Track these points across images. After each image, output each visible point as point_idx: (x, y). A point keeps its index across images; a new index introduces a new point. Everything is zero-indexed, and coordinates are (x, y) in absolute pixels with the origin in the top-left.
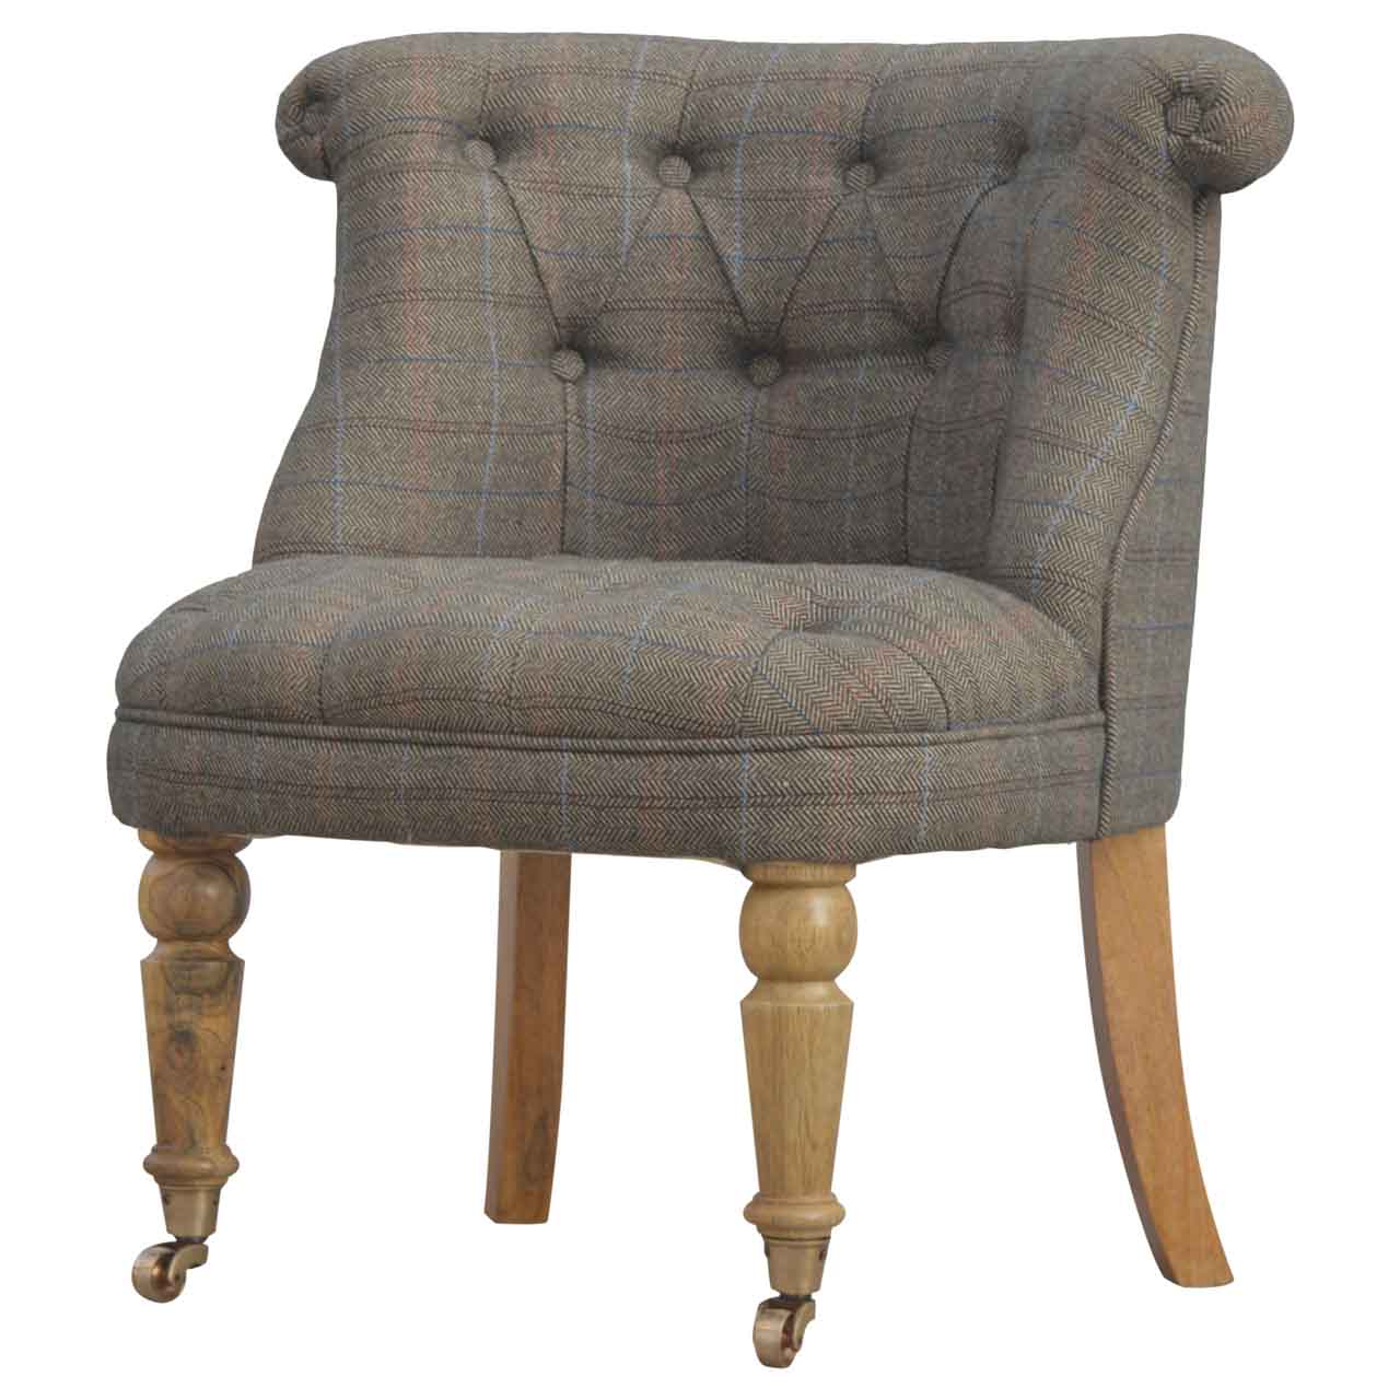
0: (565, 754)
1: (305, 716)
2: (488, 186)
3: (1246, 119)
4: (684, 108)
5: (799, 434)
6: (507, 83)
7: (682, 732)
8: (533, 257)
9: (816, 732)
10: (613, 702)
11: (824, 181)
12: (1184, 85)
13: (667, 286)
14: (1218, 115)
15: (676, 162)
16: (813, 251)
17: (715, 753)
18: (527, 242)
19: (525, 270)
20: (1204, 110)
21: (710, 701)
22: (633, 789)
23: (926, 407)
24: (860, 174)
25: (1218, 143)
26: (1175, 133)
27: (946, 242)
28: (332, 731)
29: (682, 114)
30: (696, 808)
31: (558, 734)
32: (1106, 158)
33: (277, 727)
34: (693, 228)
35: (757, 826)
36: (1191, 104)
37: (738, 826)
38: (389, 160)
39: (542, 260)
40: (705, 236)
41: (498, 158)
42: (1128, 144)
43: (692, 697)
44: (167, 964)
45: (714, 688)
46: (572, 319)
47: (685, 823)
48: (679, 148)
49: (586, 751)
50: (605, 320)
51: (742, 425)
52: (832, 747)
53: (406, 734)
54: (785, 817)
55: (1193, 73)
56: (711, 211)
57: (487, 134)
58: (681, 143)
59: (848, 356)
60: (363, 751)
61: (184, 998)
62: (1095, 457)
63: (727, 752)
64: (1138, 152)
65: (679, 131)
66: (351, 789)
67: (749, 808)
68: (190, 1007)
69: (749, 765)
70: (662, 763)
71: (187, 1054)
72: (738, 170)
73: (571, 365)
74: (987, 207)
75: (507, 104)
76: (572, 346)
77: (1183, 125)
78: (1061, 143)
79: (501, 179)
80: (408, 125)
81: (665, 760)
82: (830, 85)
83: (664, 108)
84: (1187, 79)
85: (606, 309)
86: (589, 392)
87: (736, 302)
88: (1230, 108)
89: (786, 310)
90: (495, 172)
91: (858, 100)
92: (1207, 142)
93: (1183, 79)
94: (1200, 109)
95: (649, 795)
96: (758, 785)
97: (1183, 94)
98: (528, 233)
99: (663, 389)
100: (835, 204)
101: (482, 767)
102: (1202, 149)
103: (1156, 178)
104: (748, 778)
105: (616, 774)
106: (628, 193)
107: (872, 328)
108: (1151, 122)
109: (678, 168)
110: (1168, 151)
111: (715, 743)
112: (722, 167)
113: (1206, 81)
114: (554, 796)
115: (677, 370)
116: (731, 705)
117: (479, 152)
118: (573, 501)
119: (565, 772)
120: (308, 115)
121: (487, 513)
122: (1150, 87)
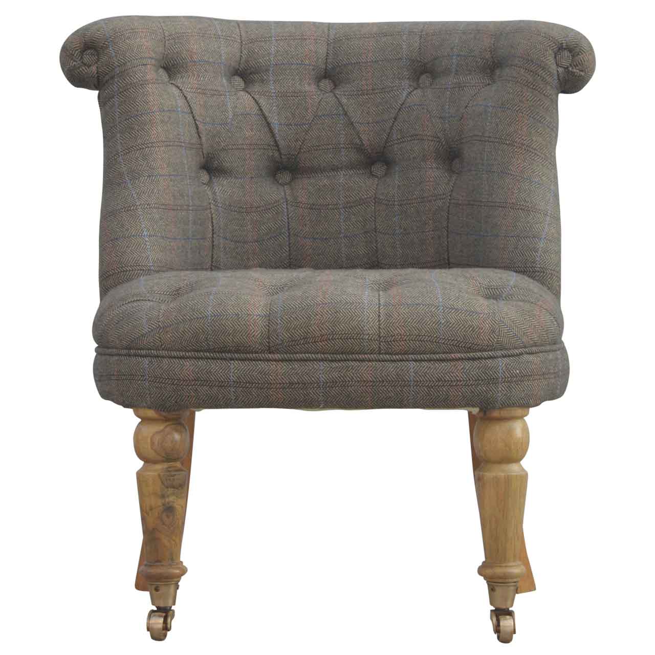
0: (410, 362)
1: (259, 350)
2: (174, 91)
4: (241, 53)
5: (312, 207)
7: (470, 349)
8: (196, 124)
9: (525, 347)
10: (436, 337)
11: (312, 88)
12: (564, 44)
13: (247, 138)
14: (581, 58)
15: (238, 78)
16: (312, 121)
17: (485, 359)
18: (194, 118)
19: (194, 131)
20: (573, 56)
21: (482, 334)
22: (448, 377)
24: (326, 84)
25: (582, 71)
26: (560, 67)
27: (389, 116)
28: (277, 356)
29: (241, 55)
30: (478, 385)
31: (405, 353)
33: (243, 356)
34: (255, 110)
35: (506, 392)
36: (566, 53)
37: (497, 392)
38: (139, 78)
39: (200, 126)
40: (262, 114)
41: (170, 77)
42: (541, 72)
43: (474, 333)
44: (162, 474)
45: (484, 328)
46: (209, 154)
47: (472, 392)
48: (239, 71)
49: (421, 360)
50: (222, 155)
52: (532, 353)
53: (319, 356)
54: (517, 387)
56: (263, 102)
57: (165, 65)
58: (240, 69)
59: (333, 170)
60: (296, 365)
61: (171, 491)
63: (491, 358)
64: (546, 75)
65: (239, 64)
66: (291, 384)
67: (502, 383)
68: (173, 494)
69: (502, 363)
70: (460, 365)
71: (171, 518)
72: (271, 82)
75: (174, 51)
76: (205, 168)
77: (565, 63)
78: (470, 70)
80: (144, 62)
81: (462, 363)
82: (307, 42)
83: (228, 52)
84: (565, 42)
86: (217, 189)
87: (277, 146)
89: (300, 149)
90: (172, 84)
92: (578, 71)
94: (571, 55)
95: (455, 379)
96: (506, 372)
97: (564, 49)
98: (194, 113)
99: (247, 187)
101: (366, 370)
102: (576, 74)
104: (502, 369)
105: (438, 370)
106: (227, 94)
107: (346, 156)
108: (550, 62)
109: (239, 82)
110: (558, 75)
111: (485, 354)
112: (262, 81)
113: (574, 43)
114: (407, 382)
115: (252, 178)
116: (492, 336)
117: (163, 74)
118: (216, 241)
119: (412, 370)
121: (191, 248)
122: (549, 45)
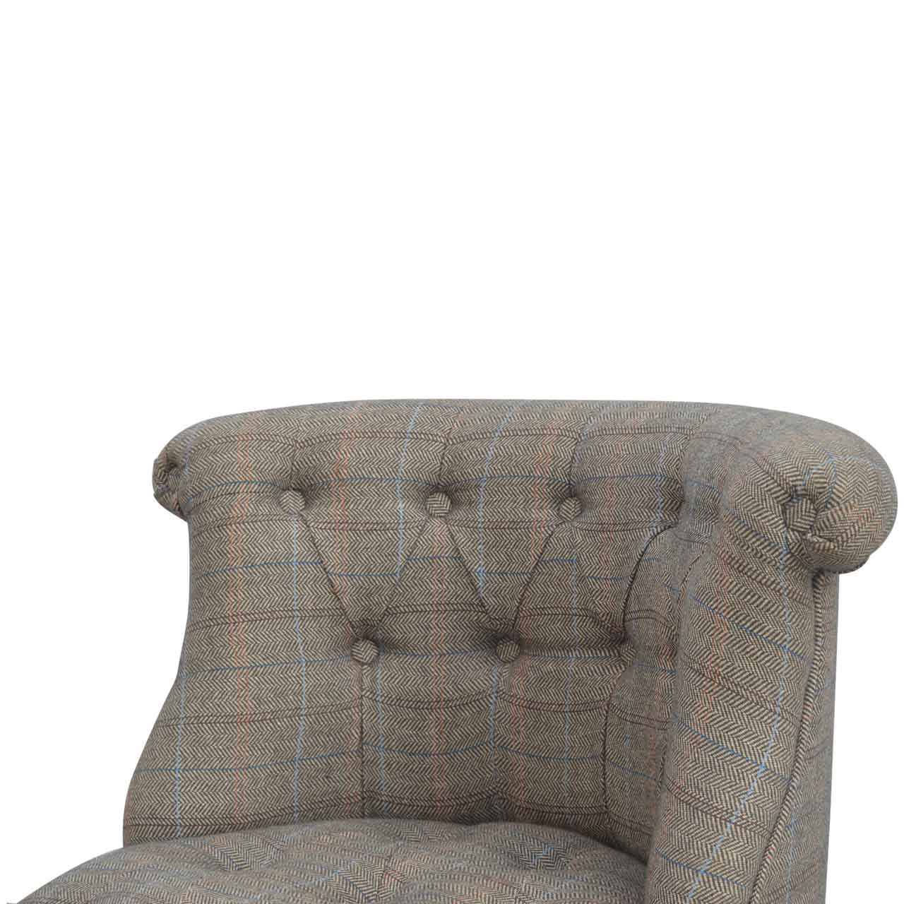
2: (295, 528)
3: (855, 519)
4: (443, 458)
5: (531, 706)
6: (310, 448)
8: (330, 580)
11: (543, 514)
12: (799, 488)
13: (432, 593)
14: (830, 516)
15: (440, 497)
16: (535, 568)
18: (325, 568)
19: (324, 591)
20: (817, 510)
23: (618, 697)
24: (570, 506)
25: (830, 540)
26: (793, 530)
27: (628, 572)
29: (442, 463)
32: (735, 551)
34: (449, 551)
36: (805, 504)
38: (218, 516)
39: (337, 582)
40: (458, 557)
41: (305, 504)
42: (752, 540)
46: (364, 622)
48: (441, 487)
50: (387, 621)
51: (489, 695)
55: (807, 477)
56: (461, 537)
57: (297, 486)
58: (442, 483)
59: (563, 648)
62: (730, 821)
64: (761, 547)
65: (439, 475)
72: (481, 505)
73: (366, 651)
74: (656, 548)
75: (310, 464)
76: (366, 637)
77: (801, 523)
79: (305, 522)
80: (231, 489)
82: (546, 439)
83: (428, 459)
84: (801, 483)
85: (387, 613)
86: (379, 673)
87: (482, 605)
88: (841, 510)
89: (518, 611)
90: (302, 515)
91: (565, 452)
92: (821, 540)
93: (798, 483)
94: (814, 509)
97: (798, 495)
98: (325, 562)
99: (433, 670)
100: (550, 532)
102: (817, 545)
103: (778, 568)
106: (402, 526)
107: (578, 629)
108: (772, 522)
109: (440, 502)
110: (788, 546)
112: (470, 503)
113: (818, 485)
115: (442, 655)
117: (292, 500)
118: (369, 756)
120: (170, 476)
121: (300, 775)
122: (770, 490)
